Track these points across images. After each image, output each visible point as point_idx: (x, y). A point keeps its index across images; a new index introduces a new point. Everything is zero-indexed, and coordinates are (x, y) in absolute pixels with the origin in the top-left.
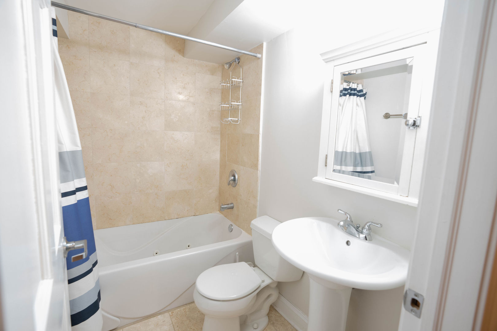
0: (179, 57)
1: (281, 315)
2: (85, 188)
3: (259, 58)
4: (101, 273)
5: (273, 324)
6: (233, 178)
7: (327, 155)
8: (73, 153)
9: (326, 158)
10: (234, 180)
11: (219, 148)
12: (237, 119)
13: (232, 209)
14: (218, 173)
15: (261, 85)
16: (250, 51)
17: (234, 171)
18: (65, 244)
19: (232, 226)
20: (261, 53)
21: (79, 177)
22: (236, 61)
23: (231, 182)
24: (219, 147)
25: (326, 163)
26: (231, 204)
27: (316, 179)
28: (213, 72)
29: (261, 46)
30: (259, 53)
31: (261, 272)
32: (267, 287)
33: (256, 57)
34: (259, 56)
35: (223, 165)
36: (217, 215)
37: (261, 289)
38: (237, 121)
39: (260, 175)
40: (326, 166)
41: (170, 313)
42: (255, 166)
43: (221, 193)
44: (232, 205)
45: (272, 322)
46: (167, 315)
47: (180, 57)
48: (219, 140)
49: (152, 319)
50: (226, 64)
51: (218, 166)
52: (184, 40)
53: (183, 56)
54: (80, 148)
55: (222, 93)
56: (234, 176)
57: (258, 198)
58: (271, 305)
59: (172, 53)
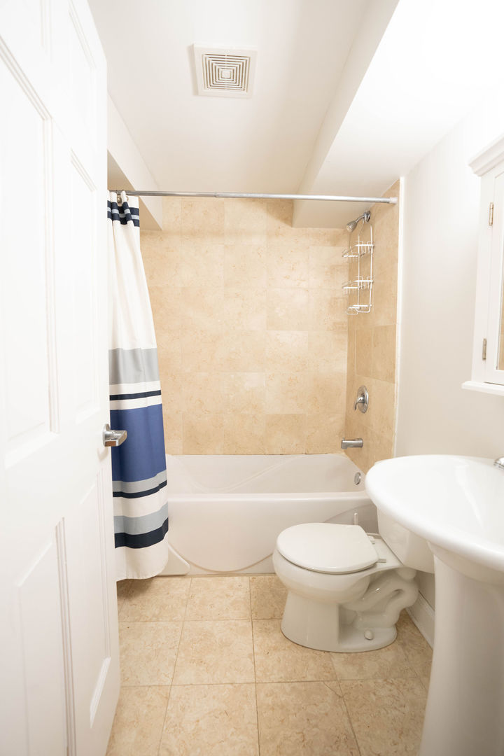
0: (285, 228)
1: (423, 636)
2: (158, 393)
3: (394, 204)
4: (170, 500)
5: (404, 645)
6: (362, 398)
7: (485, 341)
8: (148, 352)
9: (485, 345)
10: (364, 402)
11: (345, 354)
12: (367, 306)
13: (360, 448)
14: (344, 393)
15: (397, 246)
16: (382, 197)
17: (364, 389)
18: (105, 430)
19: (360, 474)
20: (396, 195)
21: (153, 379)
22: (364, 218)
23: (360, 405)
24: (347, 353)
25: (485, 353)
26: (361, 439)
27: (468, 384)
28: (335, 241)
29: (396, 185)
30: (394, 196)
31: (385, 547)
32: (391, 573)
33: (388, 203)
34: (393, 200)
35: (351, 379)
36: (341, 457)
37: (376, 571)
38: (367, 309)
39: (398, 391)
40: (485, 359)
41: (251, 578)
42: (391, 377)
43: (348, 422)
44: (361, 442)
45: (401, 641)
46: (246, 579)
47: (287, 227)
48: (347, 342)
49: (227, 578)
50: (349, 224)
51: (345, 382)
52: (291, 201)
53: (292, 226)
54: (155, 346)
55: (350, 270)
56: (363, 396)
57: (396, 430)
58: (404, 610)
59: (276, 223)
